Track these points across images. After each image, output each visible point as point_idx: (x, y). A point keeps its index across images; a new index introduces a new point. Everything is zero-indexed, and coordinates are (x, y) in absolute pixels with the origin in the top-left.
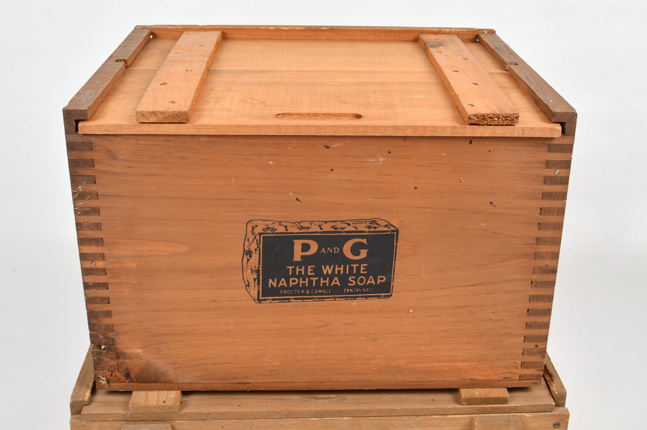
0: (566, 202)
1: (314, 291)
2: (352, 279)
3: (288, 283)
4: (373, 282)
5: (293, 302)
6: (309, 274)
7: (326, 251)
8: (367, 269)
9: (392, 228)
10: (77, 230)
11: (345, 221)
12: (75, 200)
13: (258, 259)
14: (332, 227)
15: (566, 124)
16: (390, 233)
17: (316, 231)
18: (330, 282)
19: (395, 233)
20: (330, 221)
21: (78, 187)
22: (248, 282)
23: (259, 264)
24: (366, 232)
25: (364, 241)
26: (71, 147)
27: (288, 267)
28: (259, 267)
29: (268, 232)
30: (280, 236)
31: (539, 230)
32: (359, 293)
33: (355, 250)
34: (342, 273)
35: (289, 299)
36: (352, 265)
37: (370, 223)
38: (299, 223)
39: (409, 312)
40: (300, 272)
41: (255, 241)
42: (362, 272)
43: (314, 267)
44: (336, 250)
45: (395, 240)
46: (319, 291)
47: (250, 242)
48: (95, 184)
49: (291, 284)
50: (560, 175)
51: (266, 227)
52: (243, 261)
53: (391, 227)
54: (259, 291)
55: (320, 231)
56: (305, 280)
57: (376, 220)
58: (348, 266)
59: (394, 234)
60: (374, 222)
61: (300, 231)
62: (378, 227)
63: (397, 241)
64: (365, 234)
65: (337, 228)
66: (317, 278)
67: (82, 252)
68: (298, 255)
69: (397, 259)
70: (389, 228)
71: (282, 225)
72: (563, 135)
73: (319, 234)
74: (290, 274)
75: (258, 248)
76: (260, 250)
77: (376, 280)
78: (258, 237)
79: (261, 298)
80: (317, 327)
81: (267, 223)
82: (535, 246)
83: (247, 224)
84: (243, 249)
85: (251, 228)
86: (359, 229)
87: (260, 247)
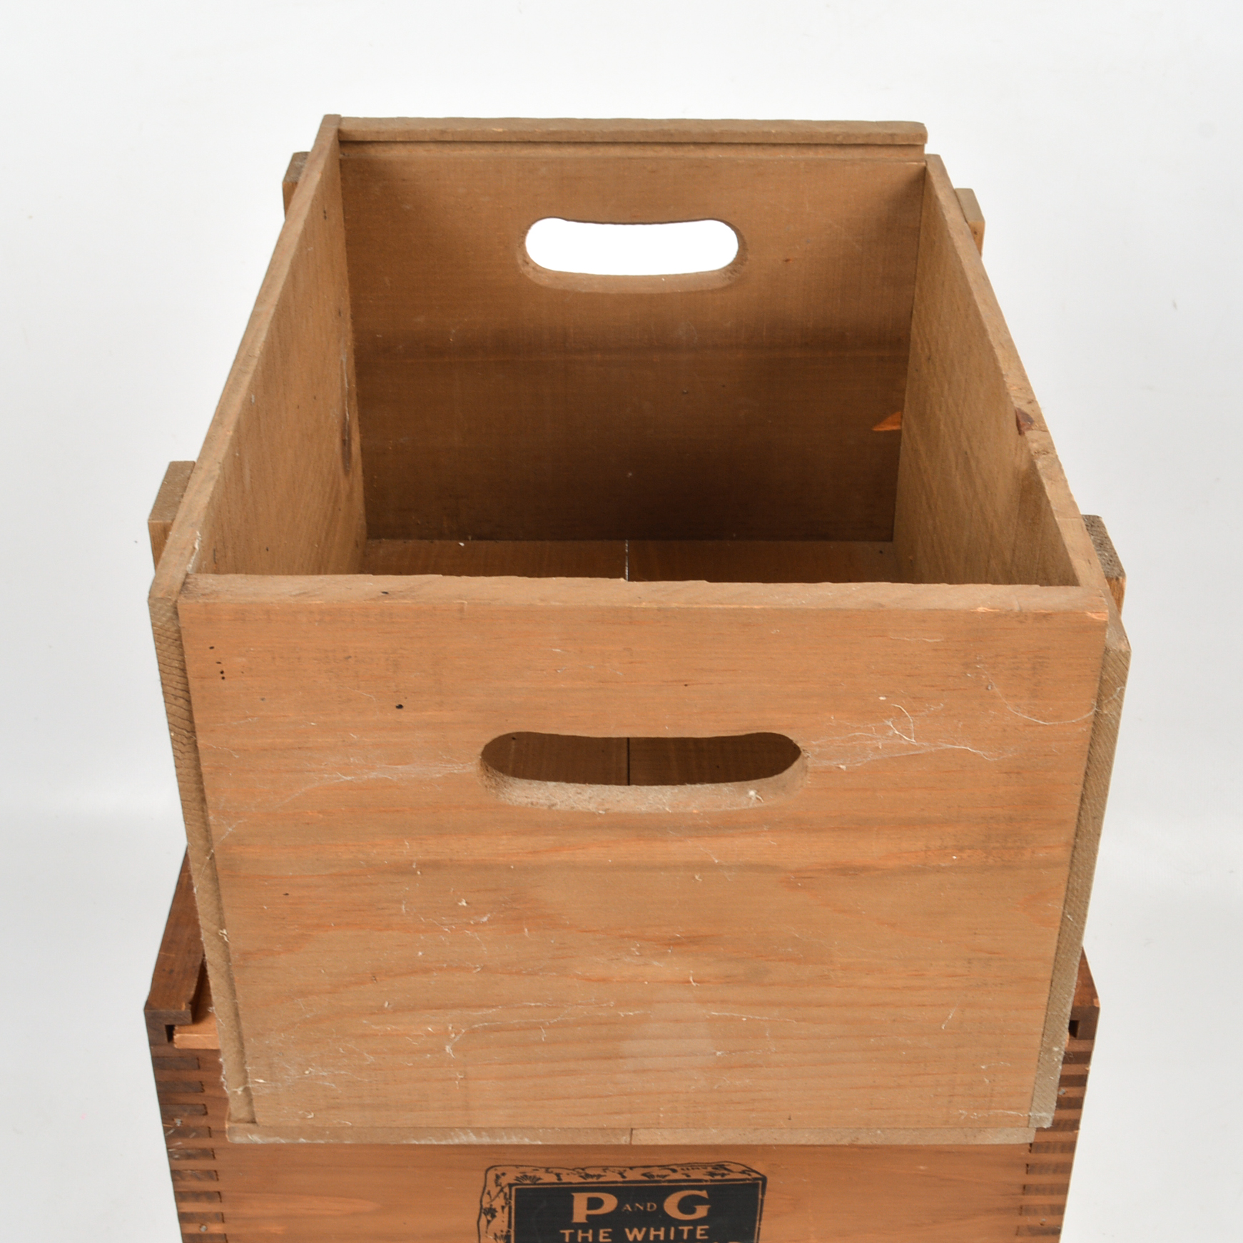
0: (1077, 1133)
6: (601, 1240)
7: (632, 1208)
8: (707, 1232)
9: (755, 1176)
10: (174, 1180)
11: (668, 1166)
12: (169, 1139)
13: (506, 1219)
14: (644, 1175)
15: (1080, 1023)
16: (751, 1182)
17: (614, 1179)
19: (760, 1182)
20: (639, 1165)
21: (173, 1120)
23: (509, 1226)
24: (706, 1181)
25: (704, 1194)
26: (159, 1064)
27: (562, 1231)
28: (509, 1231)
29: (525, 1182)
30: (547, 1188)
31: (1027, 1173)
33: (686, 1206)
34: (662, 1238)
36: (680, 1228)
37: (713, 1168)
38: (583, 1169)
40: (585, 1238)
41: (502, 1195)
42: (698, 1237)
43: (610, 1230)
44: (652, 1207)
45: (760, 1192)
47: (493, 1197)
48: (205, 1117)
50: (1067, 1095)
51: (522, 1175)
52: (481, 1223)
53: (752, 1174)
55: (621, 1179)
57: (726, 1164)
58: (673, 1230)
59: (758, 1184)
60: (722, 1167)
61: (583, 1181)
62: (729, 1174)
63: (763, 1194)
64: (705, 1183)
65: (653, 1176)
67: (183, 1211)
68: (580, 1212)
69: (763, 1218)
70: (749, 1175)
71: (552, 1172)
72: (1073, 1038)
73: (619, 1185)
74: (567, 1240)
75: (506, 1204)
76: (510, 1208)
78: (507, 1190)
81: (522, 1169)
82: (1022, 1197)
83: (487, 1171)
84: (479, 1206)
85: (494, 1177)
86: (693, 1177)
87: (510, 1203)
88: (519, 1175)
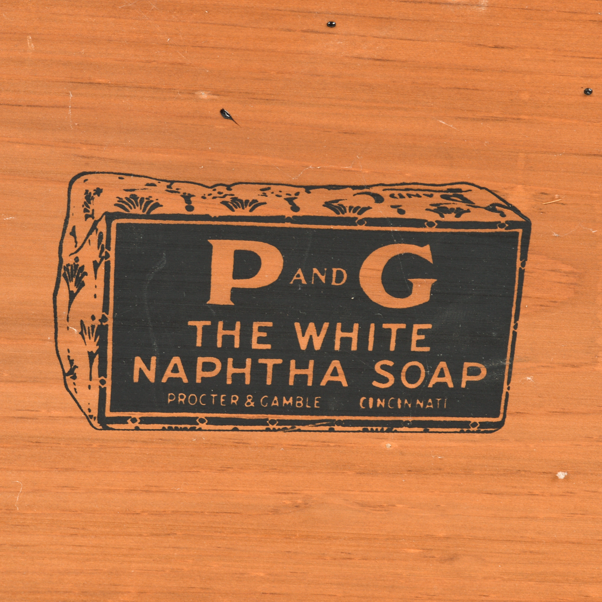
1: (270, 400)
2: (384, 367)
3: (190, 371)
4: (448, 379)
5: (205, 430)
6: (255, 345)
7: (308, 275)
8: (430, 338)
9: (511, 216)
11: (369, 187)
13: (100, 292)
14: (328, 205)
16: (503, 230)
17: (279, 213)
18: (319, 374)
19: (520, 231)
20: (321, 184)
22: (71, 362)
23: (105, 308)
24: (431, 224)
25: (425, 252)
27: (190, 323)
28: (104, 319)
29: (133, 211)
30: (169, 225)
32: (405, 412)
33: (396, 278)
34: (354, 347)
35: (192, 421)
36: (385, 326)
37: (442, 197)
38: (229, 188)
39: (556, 478)
40: (227, 340)
41: (94, 237)
42: (414, 348)
43: (270, 324)
44: (340, 276)
45: (519, 254)
46: (285, 401)
47: (80, 241)
49: (200, 374)
51: (128, 194)
52: (58, 298)
53: (506, 211)
54: (102, 392)
55: (290, 214)
56: (243, 366)
57: (464, 187)
58: (372, 327)
59: (517, 233)
60: (457, 194)
61: (229, 213)
62: (468, 211)
63: (524, 258)
64: (427, 230)
65: (341, 209)
66: (279, 361)
68: (222, 286)
69: (522, 312)
70: (503, 215)
71: (177, 192)
73: (288, 225)
74: (199, 343)
75: (102, 258)
76: (108, 266)
77: (456, 375)
78: (102, 227)
79: (108, 414)
80: (275, 511)
81: (129, 182)
83: (71, 183)
84: (57, 261)
85: (82, 198)
86: (408, 215)
87: (107, 256)
88: (125, 195)
